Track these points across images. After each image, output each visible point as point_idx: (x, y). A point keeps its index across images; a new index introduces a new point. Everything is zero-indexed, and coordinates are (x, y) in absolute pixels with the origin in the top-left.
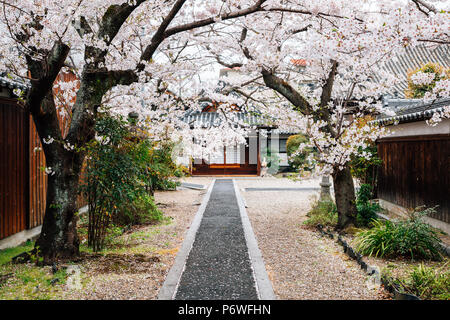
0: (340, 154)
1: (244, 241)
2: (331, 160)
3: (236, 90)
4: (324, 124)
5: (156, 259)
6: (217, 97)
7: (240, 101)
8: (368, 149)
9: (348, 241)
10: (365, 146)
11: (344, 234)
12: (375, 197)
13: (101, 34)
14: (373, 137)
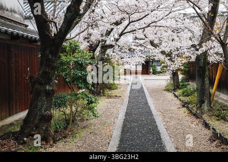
0: (173, 67)
1: (144, 93)
2: (171, 69)
3: (141, 45)
4: (169, 58)
5: (120, 96)
6: (135, 48)
7: (142, 48)
8: (182, 66)
9: (176, 93)
10: (181, 65)
11: (175, 91)
12: (188, 81)
13: (106, 36)
14: (183, 62)
